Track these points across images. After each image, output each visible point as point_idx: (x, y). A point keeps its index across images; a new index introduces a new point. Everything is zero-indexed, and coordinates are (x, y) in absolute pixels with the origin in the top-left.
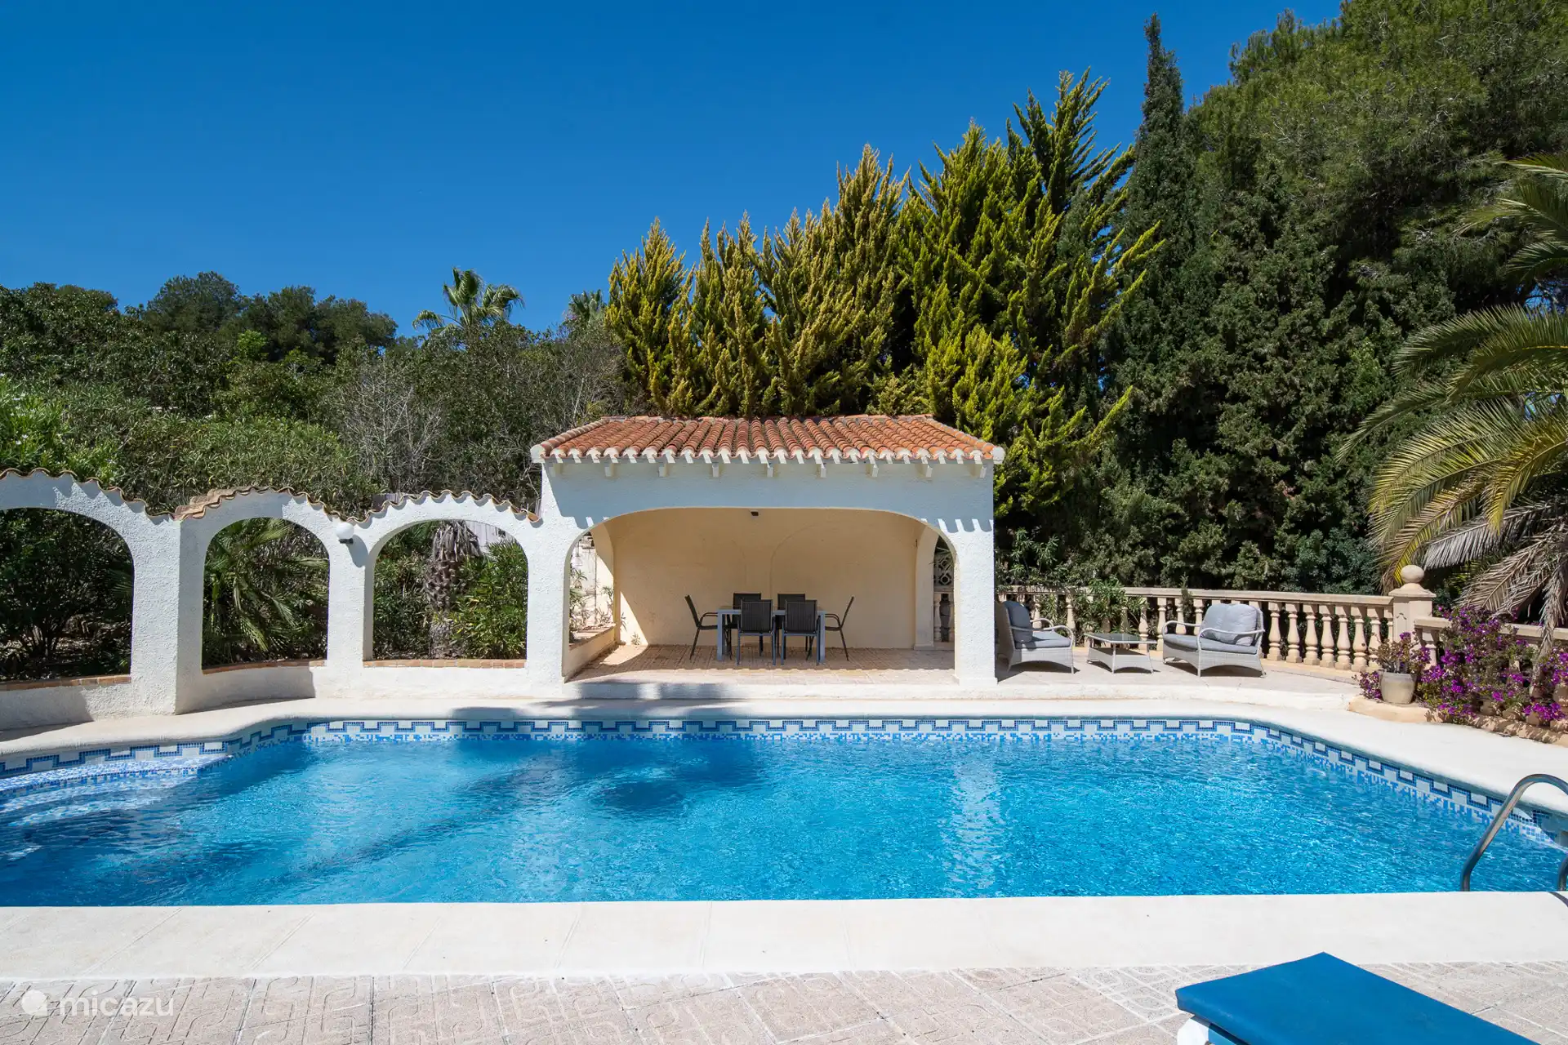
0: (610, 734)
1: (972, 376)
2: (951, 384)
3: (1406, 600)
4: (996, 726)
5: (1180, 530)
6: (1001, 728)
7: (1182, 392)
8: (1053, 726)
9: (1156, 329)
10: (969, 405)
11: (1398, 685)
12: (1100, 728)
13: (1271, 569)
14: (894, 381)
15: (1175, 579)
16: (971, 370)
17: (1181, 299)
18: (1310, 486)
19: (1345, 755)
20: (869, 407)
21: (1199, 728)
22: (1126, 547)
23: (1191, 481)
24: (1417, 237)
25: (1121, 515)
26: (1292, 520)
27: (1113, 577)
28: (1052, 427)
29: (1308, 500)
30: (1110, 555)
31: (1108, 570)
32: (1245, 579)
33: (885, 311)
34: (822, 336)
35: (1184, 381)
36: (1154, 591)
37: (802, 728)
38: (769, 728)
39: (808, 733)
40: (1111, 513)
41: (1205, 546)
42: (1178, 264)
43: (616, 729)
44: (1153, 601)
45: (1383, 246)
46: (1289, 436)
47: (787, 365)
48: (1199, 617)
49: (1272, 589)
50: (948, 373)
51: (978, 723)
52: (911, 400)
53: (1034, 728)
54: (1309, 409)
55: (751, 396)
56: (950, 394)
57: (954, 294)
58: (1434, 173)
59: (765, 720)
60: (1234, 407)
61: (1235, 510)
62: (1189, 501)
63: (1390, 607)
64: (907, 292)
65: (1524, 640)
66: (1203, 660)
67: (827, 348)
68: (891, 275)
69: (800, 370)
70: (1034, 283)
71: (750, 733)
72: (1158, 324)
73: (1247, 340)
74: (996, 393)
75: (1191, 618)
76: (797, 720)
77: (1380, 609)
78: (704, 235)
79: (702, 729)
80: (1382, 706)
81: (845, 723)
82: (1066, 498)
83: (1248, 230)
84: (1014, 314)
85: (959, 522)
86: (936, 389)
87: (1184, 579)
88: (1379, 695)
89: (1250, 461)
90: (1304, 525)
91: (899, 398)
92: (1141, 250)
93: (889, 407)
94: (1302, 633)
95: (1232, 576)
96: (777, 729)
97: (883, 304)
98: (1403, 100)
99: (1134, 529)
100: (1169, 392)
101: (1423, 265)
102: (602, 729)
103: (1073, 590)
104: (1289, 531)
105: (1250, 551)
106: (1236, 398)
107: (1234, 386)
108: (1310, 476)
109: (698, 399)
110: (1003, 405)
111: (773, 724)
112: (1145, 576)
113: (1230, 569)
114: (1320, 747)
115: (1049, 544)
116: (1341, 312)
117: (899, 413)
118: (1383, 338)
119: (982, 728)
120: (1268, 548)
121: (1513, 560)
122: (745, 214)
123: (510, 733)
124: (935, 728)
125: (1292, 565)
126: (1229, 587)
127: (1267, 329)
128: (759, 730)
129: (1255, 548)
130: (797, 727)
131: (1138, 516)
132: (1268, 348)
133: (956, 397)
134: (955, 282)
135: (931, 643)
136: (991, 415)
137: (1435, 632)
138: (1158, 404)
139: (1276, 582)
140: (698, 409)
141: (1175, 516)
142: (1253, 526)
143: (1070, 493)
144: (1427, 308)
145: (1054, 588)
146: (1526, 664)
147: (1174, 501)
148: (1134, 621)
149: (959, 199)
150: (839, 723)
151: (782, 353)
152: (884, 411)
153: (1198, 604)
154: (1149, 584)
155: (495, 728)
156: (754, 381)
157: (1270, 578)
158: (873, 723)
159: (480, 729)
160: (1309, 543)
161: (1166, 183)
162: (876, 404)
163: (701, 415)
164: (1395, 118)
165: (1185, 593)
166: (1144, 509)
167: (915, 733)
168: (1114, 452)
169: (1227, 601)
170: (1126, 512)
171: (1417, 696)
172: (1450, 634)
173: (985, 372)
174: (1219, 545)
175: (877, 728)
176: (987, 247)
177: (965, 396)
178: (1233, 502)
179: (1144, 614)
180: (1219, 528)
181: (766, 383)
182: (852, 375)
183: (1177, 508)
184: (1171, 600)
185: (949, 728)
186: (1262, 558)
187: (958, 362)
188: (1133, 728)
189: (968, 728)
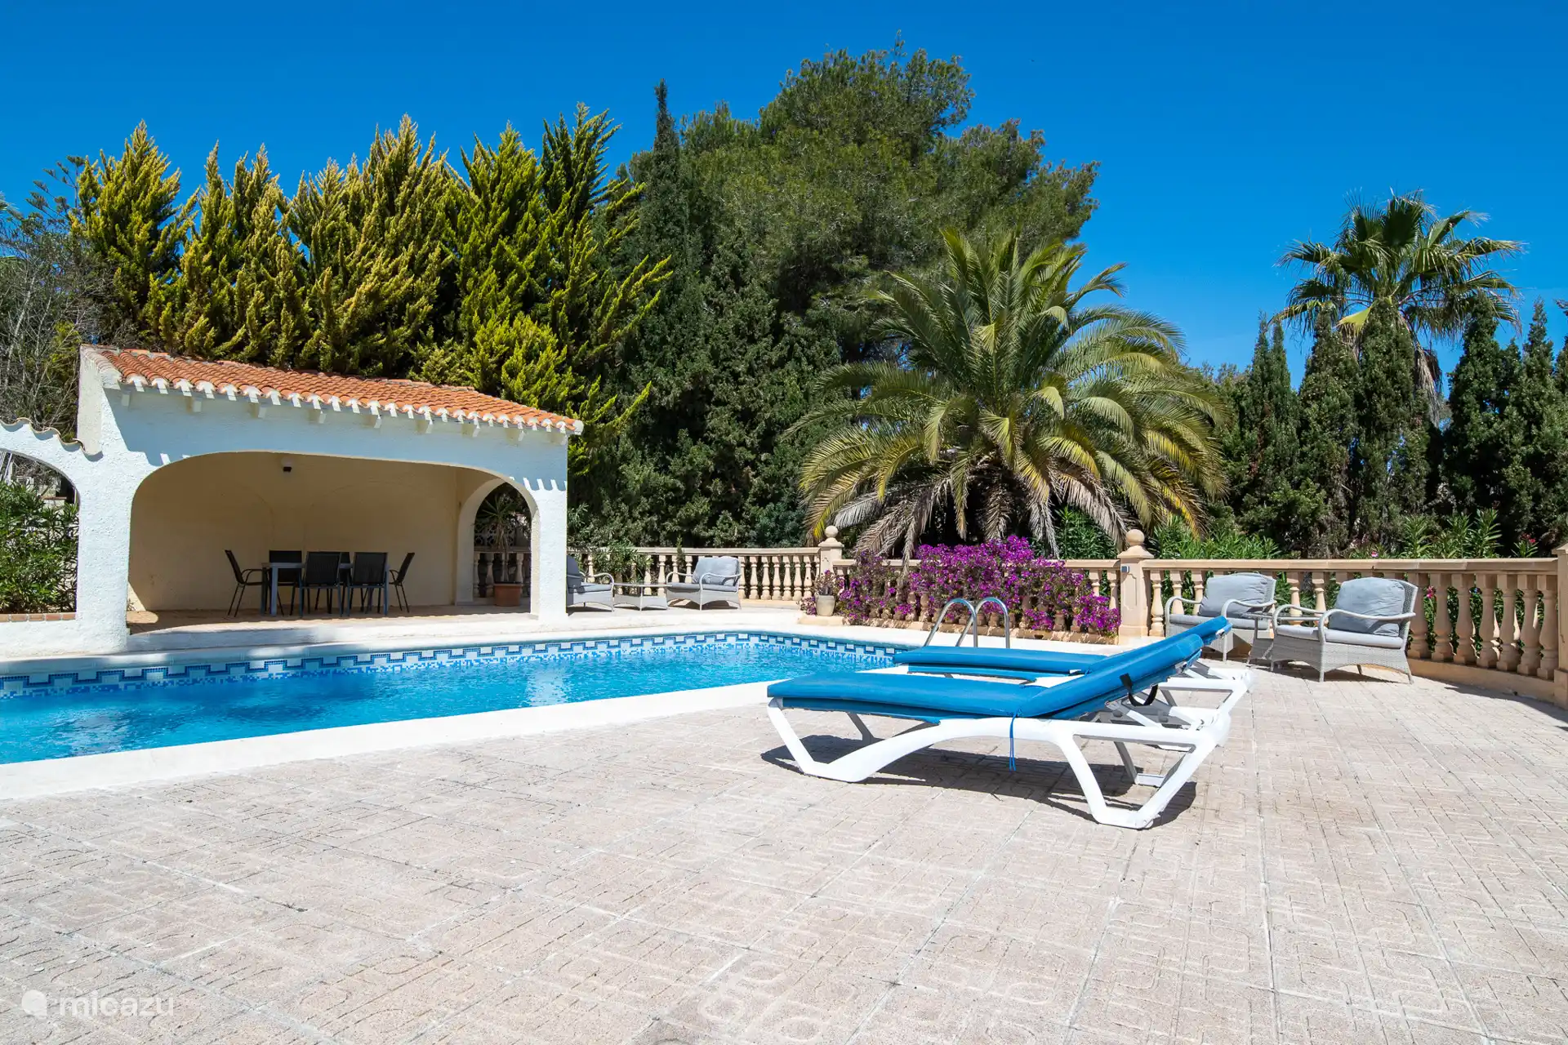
0: (218, 678)
1: (520, 358)
2: (500, 362)
3: (828, 548)
4: (581, 647)
5: (679, 502)
6: (585, 648)
7: (685, 394)
8: (622, 644)
9: (664, 341)
10: (517, 383)
11: (826, 603)
12: (654, 644)
13: (739, 532)
14: (438, 352)
15: (672, 540)
16: (519, 353)
17: (680, 320)
18: (767, 471)
19: (813, 642)
20: (411, 373)
21: (716, 640)
22: (636, 514)
23: (691, 462)
24: (822, 304)
25: (633, 487)
26: (755, 495)
27: (625, 539)
28: (589, 410)
29: (766, 480)
30: (624, 521)
31: (621, 533)
32: (722, 539)
33: (429, 284)
34: (373, 296)
35: (688, 385)
36: (657, 550)
37: (421, 658)
38: (390, 660)
39: (426, 662)
40: (625, 486)
41: (697, 513)
42: (678, 292)
43: (227, 671)
44: (655, 558)
45: (800, 304)
46: (754, 434)
47: (332, 319)
48: (689, 570)
49: (739, 546)
50: (498, 352)
51: (568, 645)
52: (455, 372)
53: (609, 646)
54: (767, 415)
55: (288, 347)
56: (498, 370)
57: (502, 282)
58: (830, 261)
59: (386, 653)
60: (718, 409)
61: (717, 486)
62: (687, 478)
63: (819, 555)
64: (452, 268)
65: (895, 568)
66: (704, 598)
67: (374, 308)
68: (438, 250)
69: (348, 326)
70: (575, 285)
71: (372, 666)
72: (665, 338)
73: (727, 359)
74: (541, 375)
75: (683, 569)
76: (416, 651)
77: (812, 557)
78: (210, 159)
79: (322, 665)
80: (818, 617)
81: (459, 652)
82: (592, 472)
83: (724, 275)
84: (556, 308)
85: (540, 481)
86: (484, 365)
87: (680, 540)
88: (815, 612)
89: (730, 448)
90: (761, 501)
91: (444, 369)
92: (655, 276)
93: (434, 375)
94: (760, 578)
95: (712, 538)
96: (398, 660)
97: (428, 276)
98: (817, 207)
99: (644, 500)
100: (676, 392)
101: (822, 324)
102: (209, 672)
103: (594, 550)
104: (753, 504)
105: (726, 518)
106: (719, 403)
107: (717, 394)
108: (767, 463)
109: (218, 341)
110: (547, 386)
111: (394, 656)
112: (649, 538)
113: (711, 533)
114: (797, 640)
115: (579, 510)
116: (782, 349)
117: (443, 383)
118: (802, 371)
119: (571, 649)
120: (737, 517)
121: (882, 522)
122: (263, 147)
123: (91, 685)
124: (535, 651)
125: (754, 529)
126: (710, 546)
127: (740, 353)
128: (381, 662)
129: (729, 515)
130: (416, 658)
131: (647, 490)
132: (741, 368)
133: (504, 375)
134: (504, 269)
135: (471, 599)
136: (535, 394)
137: (845, 569)
138: (667, 400)
139: (742, 542)
140: (218, 351)
141: (675, 489)
142: (728, 500)
143: (596, 467)
144: (826, 354)
145: (579, 547)
146: (894, 583)
147: (676, 477)
148: (641, 573)
149: (505, 195)
150: (455, 652)
151: (329, 306)
152: (428, 378)
153: (689, 559)
154: (651, 544)
155: (69, 680)
156: (293, 331)
157: (738, 539)
158: (484, 650)
159: (50, 683)
160: (765, 512)
161: (670, 225)
162: (418, 371)
163: (219, 357)
164: (812, 219)
165: (680, 551)
166: (652, 483)
167: (519, 656)
168: (629, 436)
169: (710, 556)
170: (638, 486)
171: (836, 611)
172: (853, 568)
173: (531, 356)
174: (707, 514)
175: (487, 654)
176: (531, 244)
177: (513, 374)
178: (717, 480)
179: (648, 568)
180: (707, 500)
181: (306, 335)
182: (395, 339)
183: (679, 484)
184: (669, 557)
185: (546, 651)
186: (734, 523)
187: (508, 344)
188: (676, 643)
189: (560, 650)
